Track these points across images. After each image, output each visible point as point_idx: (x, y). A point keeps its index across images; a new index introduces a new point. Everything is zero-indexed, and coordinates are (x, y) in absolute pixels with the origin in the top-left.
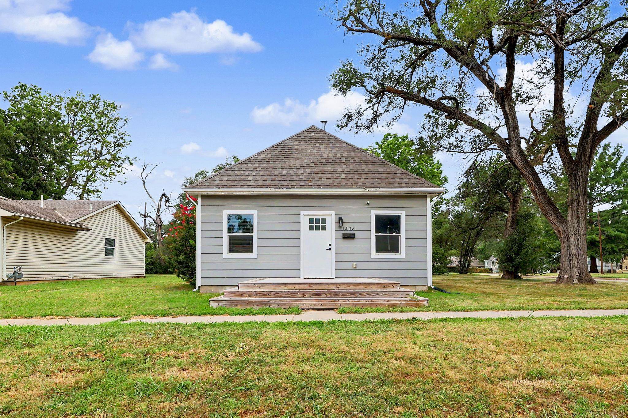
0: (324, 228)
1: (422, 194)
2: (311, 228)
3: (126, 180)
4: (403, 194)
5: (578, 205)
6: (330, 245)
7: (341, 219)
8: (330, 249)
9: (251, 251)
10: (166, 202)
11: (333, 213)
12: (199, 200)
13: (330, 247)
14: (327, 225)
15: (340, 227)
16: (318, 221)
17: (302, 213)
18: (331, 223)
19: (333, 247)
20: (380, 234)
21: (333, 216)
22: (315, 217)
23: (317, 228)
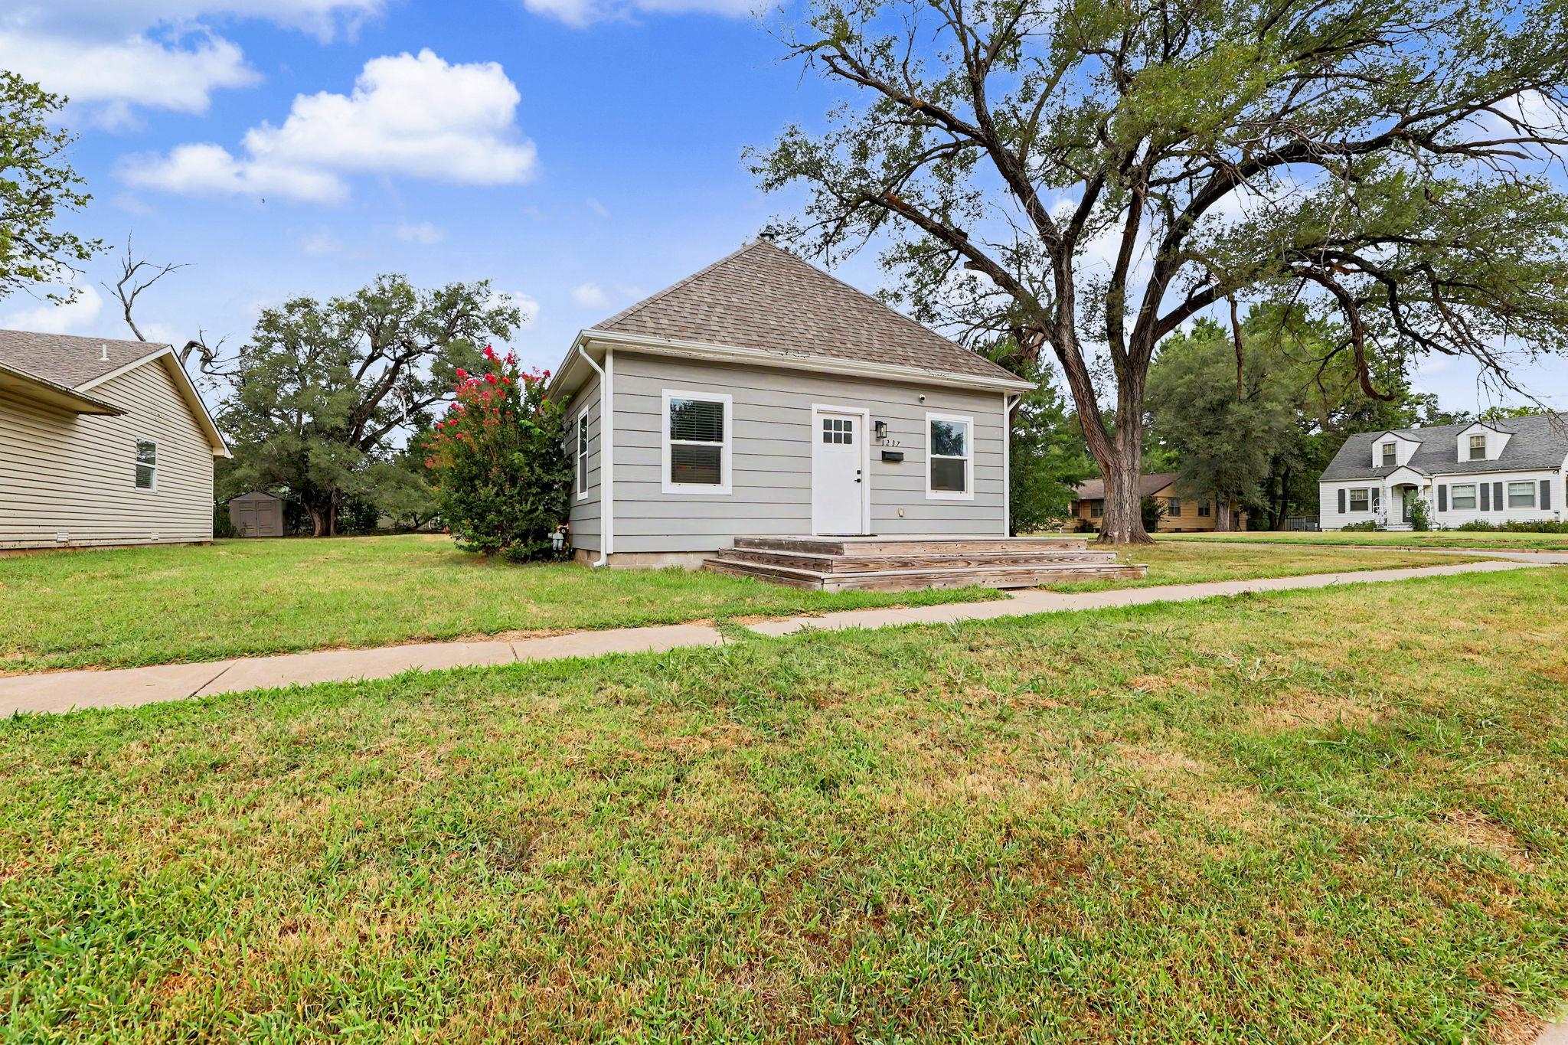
0: (848, 440)
1: (997, 389)
2: (827, 438)
3: (76, 294)
4: (971, 386)
5: (1134, 425)
6: (859, 472)
7: (879, 425)
8: (859, 481)
9: (716, 480)
10: (204, 365)
11: (866, 412)
12: (609, 360)
13: (859, 477)
14: (855, 433)
15: (878, 438)
16: (838, 423)
17: (815, 407)
18: (863, 432)
19: (866, 476)
20: (938, 456)
21: (867, 418)
22: (833, 418)
23: (838, 440)
